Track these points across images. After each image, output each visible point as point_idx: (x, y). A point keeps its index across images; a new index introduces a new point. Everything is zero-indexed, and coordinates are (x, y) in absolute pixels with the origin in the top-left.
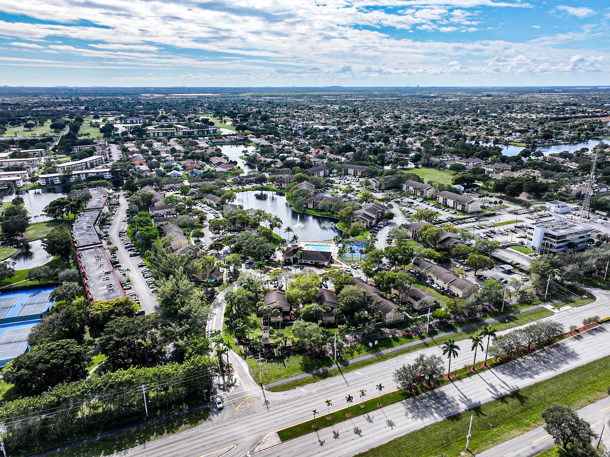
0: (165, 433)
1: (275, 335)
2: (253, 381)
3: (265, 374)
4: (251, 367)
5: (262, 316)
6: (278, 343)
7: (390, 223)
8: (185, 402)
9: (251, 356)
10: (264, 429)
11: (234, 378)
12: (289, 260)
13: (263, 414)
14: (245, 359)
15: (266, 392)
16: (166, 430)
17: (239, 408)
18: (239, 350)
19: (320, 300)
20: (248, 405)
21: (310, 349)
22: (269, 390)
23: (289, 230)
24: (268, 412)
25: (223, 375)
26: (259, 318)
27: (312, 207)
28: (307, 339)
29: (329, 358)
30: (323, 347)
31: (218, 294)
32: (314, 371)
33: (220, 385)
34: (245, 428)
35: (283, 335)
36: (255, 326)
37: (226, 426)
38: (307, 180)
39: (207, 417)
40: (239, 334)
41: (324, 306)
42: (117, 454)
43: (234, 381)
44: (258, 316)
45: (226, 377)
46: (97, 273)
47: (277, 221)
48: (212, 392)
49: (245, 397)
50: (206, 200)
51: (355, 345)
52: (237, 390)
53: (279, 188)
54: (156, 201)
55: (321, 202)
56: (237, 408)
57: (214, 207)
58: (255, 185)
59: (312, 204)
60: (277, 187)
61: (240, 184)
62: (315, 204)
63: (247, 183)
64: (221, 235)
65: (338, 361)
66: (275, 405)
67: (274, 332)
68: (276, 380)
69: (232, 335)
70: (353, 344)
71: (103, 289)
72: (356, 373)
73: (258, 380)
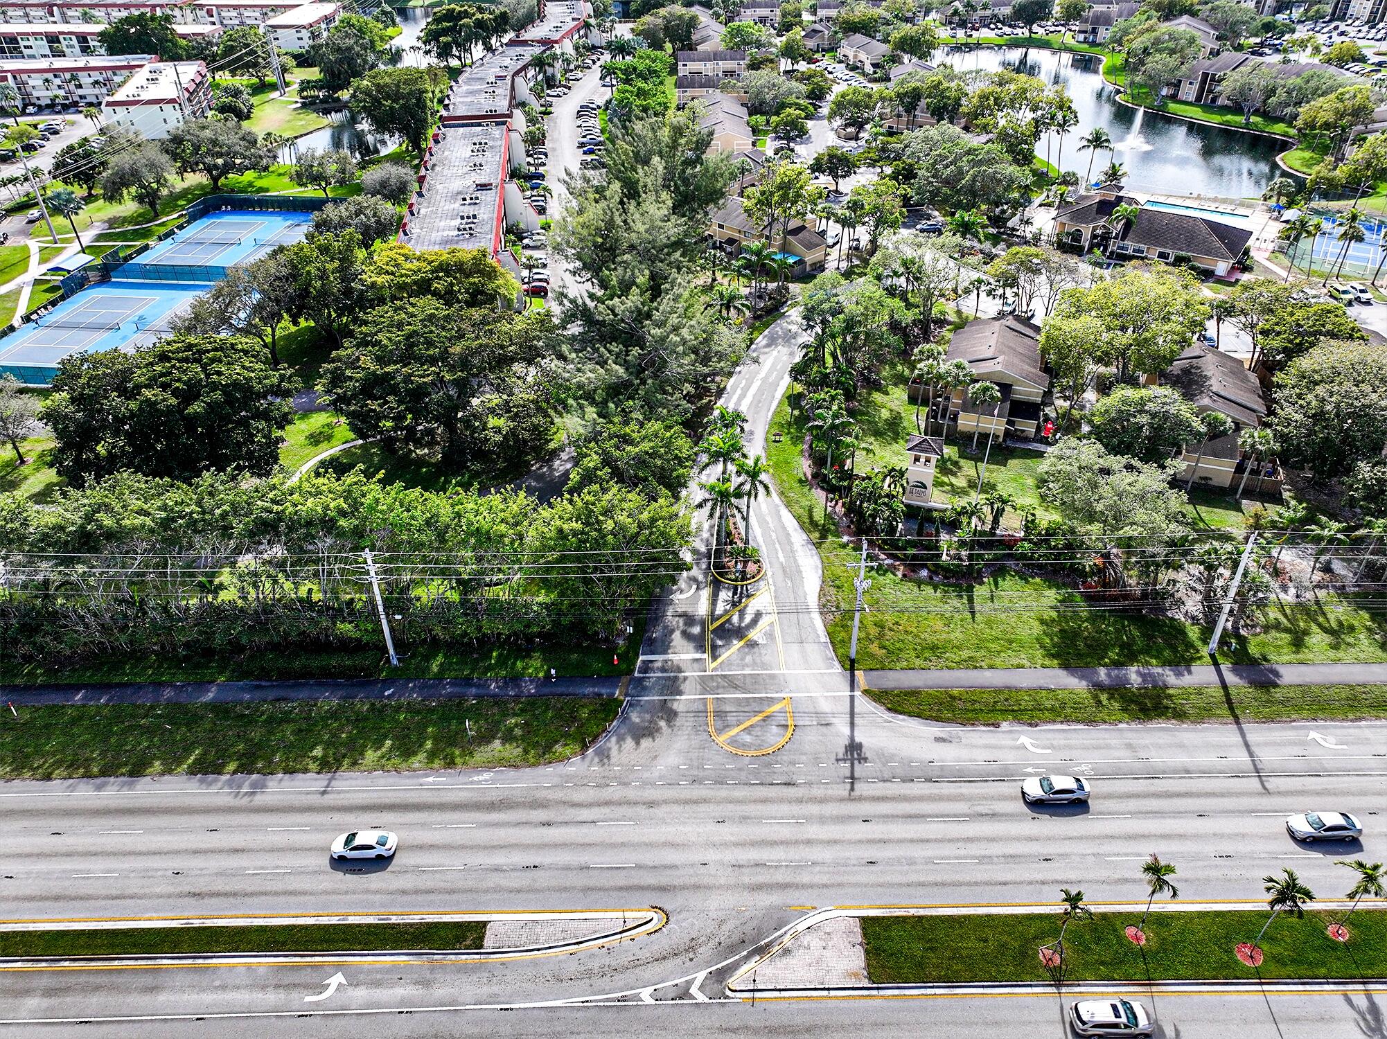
0: (422, 756)
2: (824, 638)
3: (880, 625)
4: (832, 582)
5: (925, 402)
6: (963, 511)
8: (543, 649)
9: (845, 539)
10: (805, 878)
11: (753, 606)
12: (1077, 236)
13: (822, 801)
14: (818, 545)
15: (864, 705)
16: (429, 744)
17: (733, 742)
18: (805, 503)
19: (1189, 382)
20: (774, 737)
21: (1100, 571)
22: (879, 696)
23: (1097, 141)
24: (851, 799)
25: (716, 585)
26: (914, 408)
27: (1192, 98)
28: (1096, 528)
29: (1181, 631)
30: (1165, 576)
31: (792, 306)
32: (1102, 673)
33: (689, 619)
34: (725, 845)
35: (993, 487)
36: (892, 430)
37: (651, 804)
38: (1193, 14)
39: (595, 738)
40: (822, 446)
41: (1203, 409)
42: (229, 784)
43: (748, 618)
44: (913, 400)
45: (725, 595)
46: (456, 185)
47: (1061, 108)
48: (651, 642)
49: (771, 701)
50: (847, 49)
51: (1317, 602)
52: (748, 659)
53: (1085, 41)
54: (703, 40)
55: (1236, 75)
56: (722, 739)
57: (864, 74)
58: (1007, 30)
59: (1196, 86)
60: (1081, 37)
61: (963, 24)
62: (1209, 81)
63: (985, 23)
64: (860, 143)
65: (1224, 654)
66: (887, 775)
67: (960, 468)
68: (918, 662)
69: (800, 447)
70: (1309, 595)
71: (447, 227)
72: (1313, 735)
73: (845, 642)
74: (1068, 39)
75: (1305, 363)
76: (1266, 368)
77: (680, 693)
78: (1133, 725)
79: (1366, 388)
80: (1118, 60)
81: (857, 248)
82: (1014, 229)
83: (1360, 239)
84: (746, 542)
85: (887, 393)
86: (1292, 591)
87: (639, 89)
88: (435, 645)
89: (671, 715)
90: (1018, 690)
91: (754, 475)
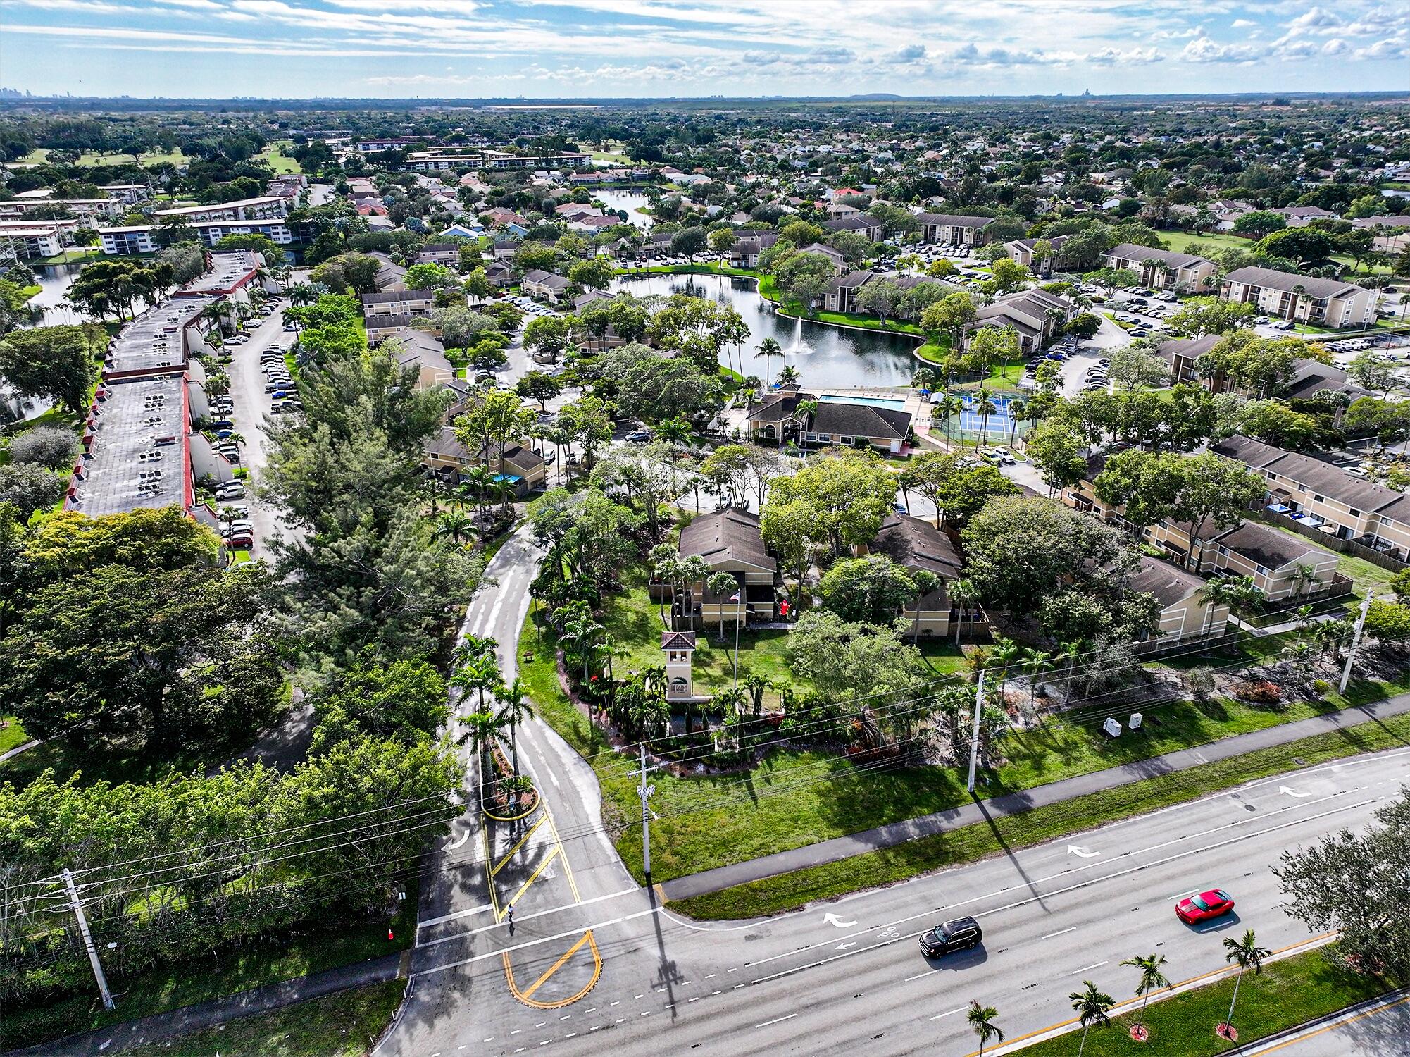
1: (716, 672)
2: (615, 858)
3: (668, 831)
4: (611, 796)
5: (668, 600)
6: (726, 700)
7: (1086, 350)
8: (301, 943)
9: (617, 749)
11: (533, 841)
12: (770, 431)
13: (646, 1036)
14: (590, 761)
15: (669, 919)
17: (539, 996)
18: (569, 720)
19: (894, 547)
20: (582, 978)
21: (859, 733)
22: (682, 906)
23: (769, 349)
24: (675, 1026)
25: (491, 826)
26: (658, 607)
27: (837, 308)
28: (849, 692)
29: (940, 777)
30: (916, 727)
31: (521, 524)
32: (884, 833)
33: (467, 870)
35: (747, 671)
36: (641, 632)
38: (822, 242)
39: (380, 1032)
40: (577, 659)
41: (912, 569)
43: (531, 854)
44: (655, 599)
45: (502, 835)
46: (131, 443)
47: (733, 323)
48: (428, 904)
49: (572, 939)
50: (529, 284)
51: (1043, 725)
52: (539, 898)
53: (739, 266)
54: (387, 283)
55: (866, 289)
56: (525, 996)
57: (549, 304)
58: (672, 260)
59: (837, 299)
60: (735, 263)
61: (631, 257)
62: (847, 296)
63: (651, 255)
64: (560, 365)
65: (982, 790)
66: (706, 990)
67: (713, 658)
68: (712, 861)
69: (552, 664)
70: (1035, 721)
71: (129, 488)
72: (1071, 848)
73: (638, 857)
74: (724, 265)
75: (982, 518)
76: (952, 526)
77: (471, 955)
78: (923, 878)
79: (1033, 533)
80: (770, 280)
81: (573, 463)
82: (714, 431)
83: (994, 412)
84: (516, 773)
85: (629, 597)
86: (1021, 719)
87: (328, 332)
88: (162, 969)
89: (462, 982)
90: (813, 867)
91: (514, 699)
